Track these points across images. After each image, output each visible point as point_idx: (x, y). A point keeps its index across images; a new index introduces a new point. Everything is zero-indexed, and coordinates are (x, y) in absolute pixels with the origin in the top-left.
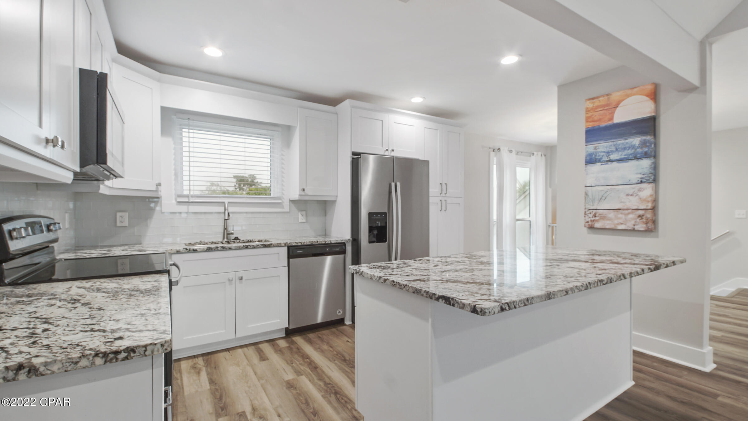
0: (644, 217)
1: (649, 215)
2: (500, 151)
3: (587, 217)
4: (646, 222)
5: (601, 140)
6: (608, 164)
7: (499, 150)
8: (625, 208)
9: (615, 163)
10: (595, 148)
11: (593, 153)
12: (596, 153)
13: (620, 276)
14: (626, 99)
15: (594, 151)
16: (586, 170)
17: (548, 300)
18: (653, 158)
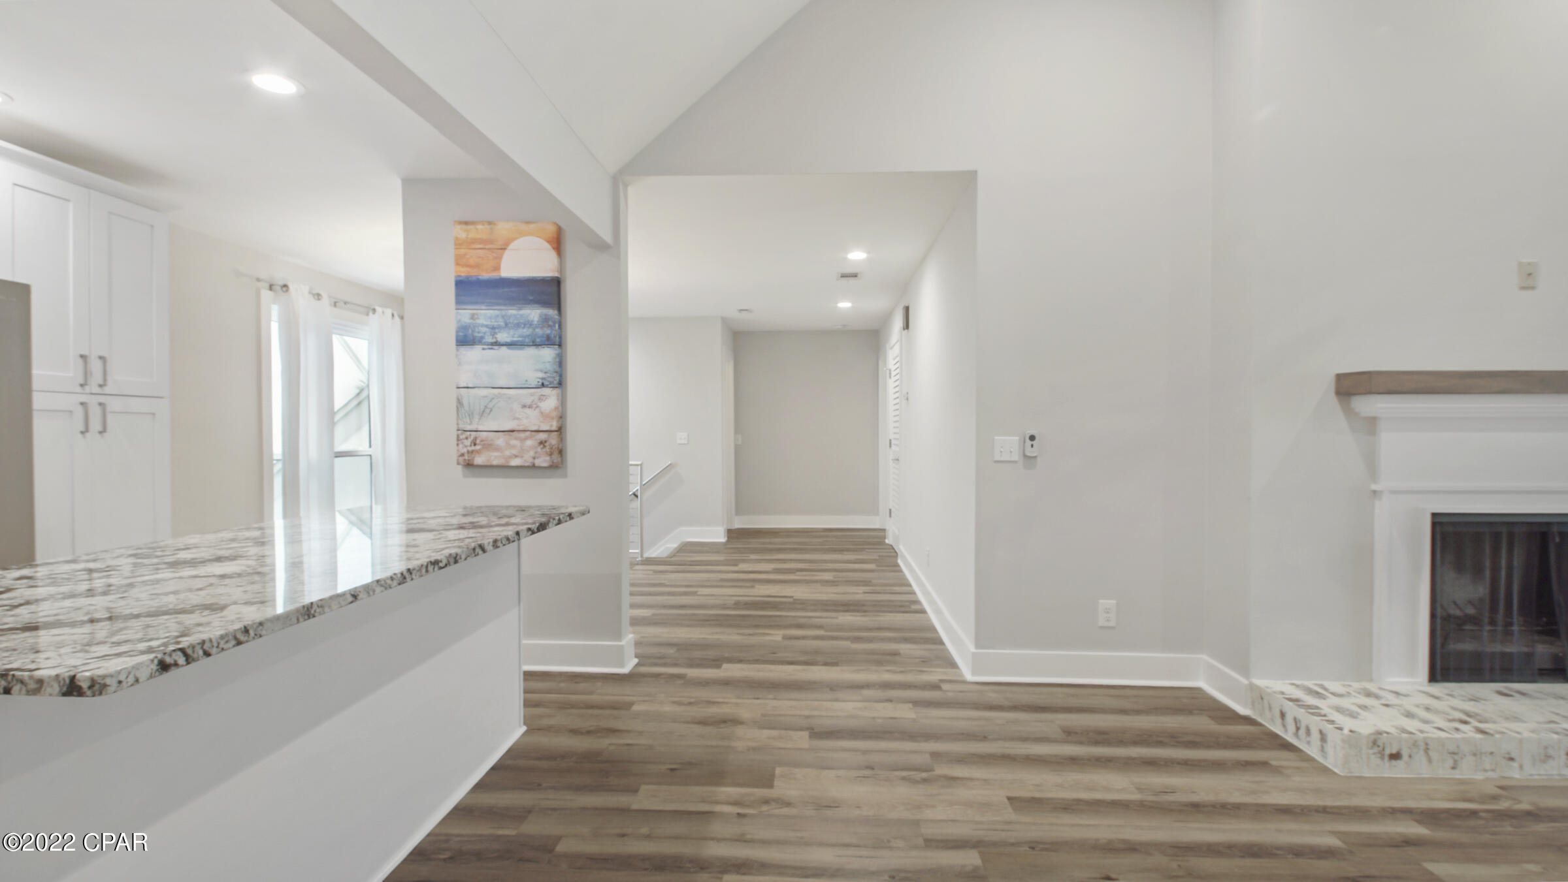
0: (547, 444)
1: (553, 440)
2: (287, 291)
3: (461, 446)
4: (550, 452)
5: (482, 303)
6: (494, 349)
7: (284, 289)
8: (521, 428)
9: (504, 348)
10: (473, 317)
11: (470, 326)
12: (474, 327)
13: (474, 549)
14: (517, 238)
15: (471, 321)
16: (457, 355)
17: (305, 620)
18: (557, 346)
